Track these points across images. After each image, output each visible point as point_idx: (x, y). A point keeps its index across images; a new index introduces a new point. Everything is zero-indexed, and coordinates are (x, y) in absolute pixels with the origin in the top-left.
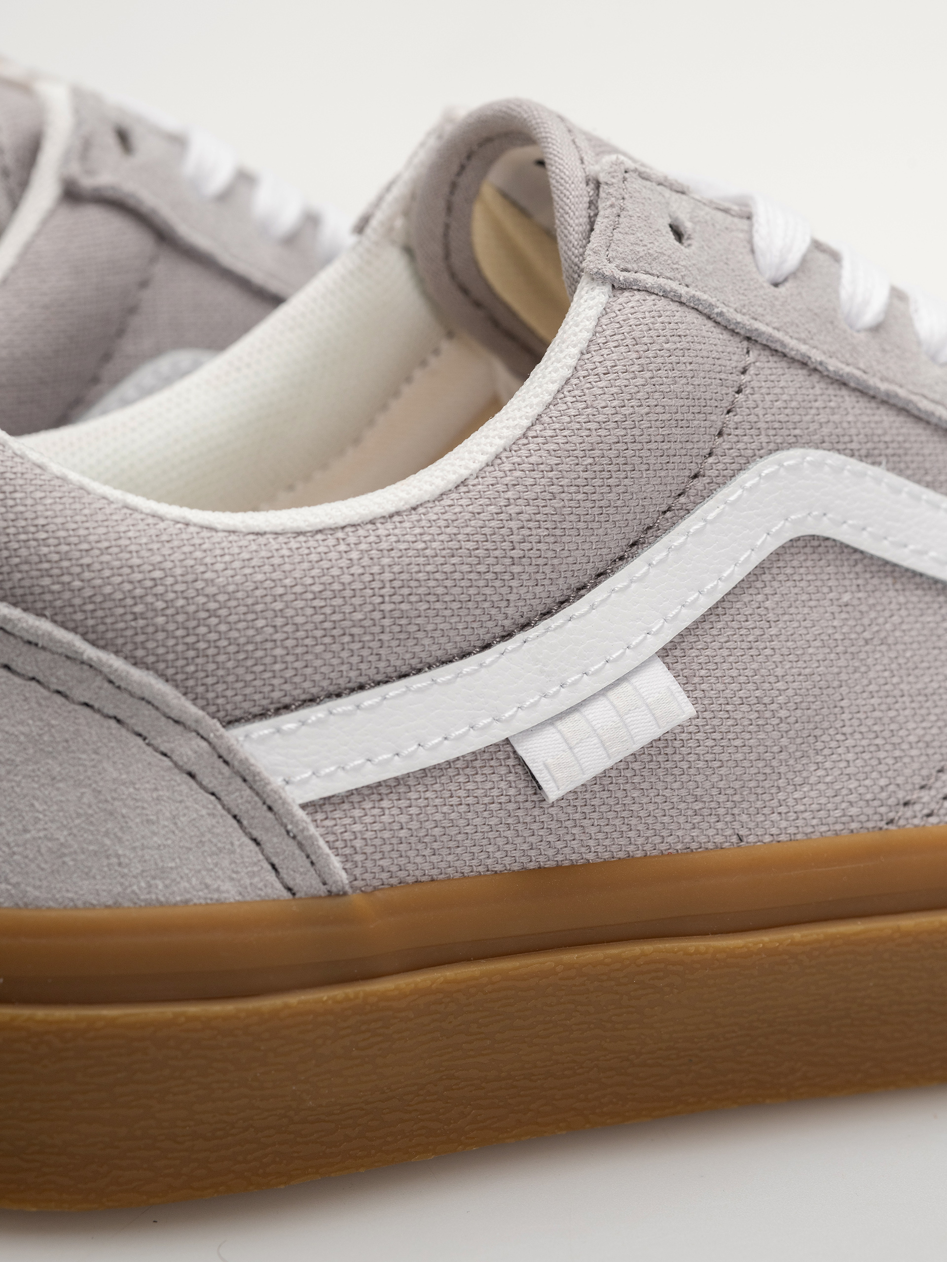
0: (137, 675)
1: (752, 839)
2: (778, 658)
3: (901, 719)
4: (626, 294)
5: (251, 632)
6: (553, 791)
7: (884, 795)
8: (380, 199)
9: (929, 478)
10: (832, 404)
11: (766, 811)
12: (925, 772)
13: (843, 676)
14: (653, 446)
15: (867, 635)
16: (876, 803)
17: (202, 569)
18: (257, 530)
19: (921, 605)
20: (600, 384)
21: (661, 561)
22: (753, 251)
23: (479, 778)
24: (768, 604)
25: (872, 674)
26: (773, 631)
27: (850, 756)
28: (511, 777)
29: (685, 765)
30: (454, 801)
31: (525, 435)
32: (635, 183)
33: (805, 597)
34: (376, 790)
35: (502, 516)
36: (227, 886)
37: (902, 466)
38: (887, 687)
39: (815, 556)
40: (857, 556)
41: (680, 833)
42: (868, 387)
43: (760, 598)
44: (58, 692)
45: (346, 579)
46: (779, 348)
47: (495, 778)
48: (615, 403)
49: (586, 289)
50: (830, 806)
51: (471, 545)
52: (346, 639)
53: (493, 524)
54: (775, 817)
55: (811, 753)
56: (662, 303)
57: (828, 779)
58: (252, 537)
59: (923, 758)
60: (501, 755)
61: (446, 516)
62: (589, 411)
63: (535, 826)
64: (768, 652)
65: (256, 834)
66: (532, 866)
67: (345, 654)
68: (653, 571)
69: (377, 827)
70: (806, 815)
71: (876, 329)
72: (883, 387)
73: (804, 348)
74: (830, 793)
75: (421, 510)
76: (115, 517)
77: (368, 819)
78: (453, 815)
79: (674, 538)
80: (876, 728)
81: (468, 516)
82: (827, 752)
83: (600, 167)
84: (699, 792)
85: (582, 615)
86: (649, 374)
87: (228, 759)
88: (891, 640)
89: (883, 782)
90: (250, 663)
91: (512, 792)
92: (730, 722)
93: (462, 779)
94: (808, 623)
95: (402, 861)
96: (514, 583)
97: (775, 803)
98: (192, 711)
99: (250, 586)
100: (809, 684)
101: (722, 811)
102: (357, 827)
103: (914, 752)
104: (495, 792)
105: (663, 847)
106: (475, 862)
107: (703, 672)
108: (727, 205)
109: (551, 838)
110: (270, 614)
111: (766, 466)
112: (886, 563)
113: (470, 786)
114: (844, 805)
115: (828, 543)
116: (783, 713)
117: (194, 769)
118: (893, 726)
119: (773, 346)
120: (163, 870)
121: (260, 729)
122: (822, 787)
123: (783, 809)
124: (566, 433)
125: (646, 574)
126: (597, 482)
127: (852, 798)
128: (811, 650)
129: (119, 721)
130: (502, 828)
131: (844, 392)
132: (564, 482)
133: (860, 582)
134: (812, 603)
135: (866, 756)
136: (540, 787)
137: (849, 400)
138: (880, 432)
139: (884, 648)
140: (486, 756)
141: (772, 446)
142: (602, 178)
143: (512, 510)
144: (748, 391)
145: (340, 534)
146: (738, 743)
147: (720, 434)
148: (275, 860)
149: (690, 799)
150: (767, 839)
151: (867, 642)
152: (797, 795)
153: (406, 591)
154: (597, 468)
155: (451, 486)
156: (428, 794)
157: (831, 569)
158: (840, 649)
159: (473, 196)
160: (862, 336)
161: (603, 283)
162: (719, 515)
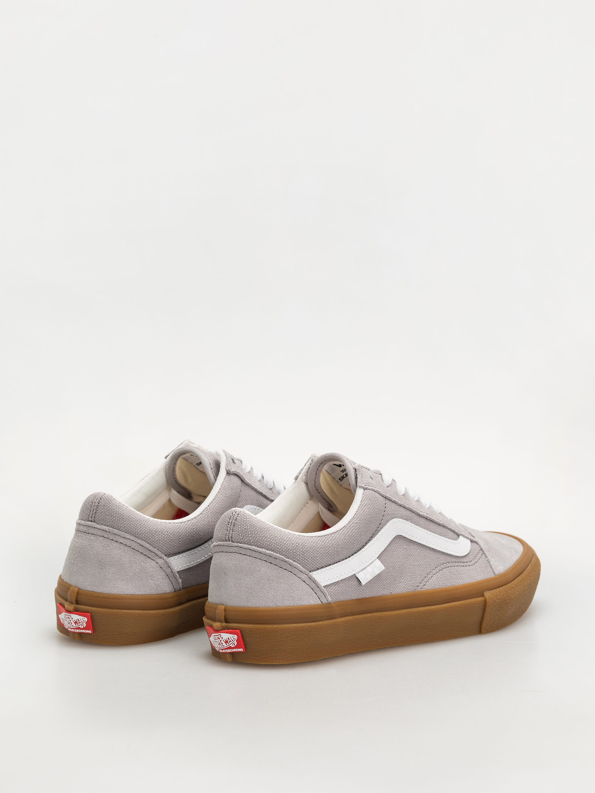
0: (295, 563)
1: (393, 593)
2: (395, 558)
3: (416, 570)
4: (366, 490)
5: (314, 555)
6: (363, 583)
7: (414, 585)
8: (300, 473)
9: (416, 524)
10: (400, 510)
11: (395, 588)
12: (420, 580)
13: (406, 562)
14: (374, 518)
15: (409, 554)
16: (413, 586)
17: (305, 543)
18: (312, 536)
19: (417, 548)
20: (365, 507)
21: (376, 540)
22: (383, 481)
23: (350, 581)
24: (393, 548)
25: (410, 562)
26: (394, 553)
27: (408, 577)
28: (355, 581)
29: (382, 579)
30: (347, 585)
31: (353, 517)
32: (363, 469)
33: (398, 547)
34: (334, 584)
35: (352, 532)
36: (312, 601)
37: (412, 521)
38: (413, 564)
39: (399, 539)
40: (406, 539)
41: (381, 592)
42: (405, 506)
43: (391, 547)
44: (280, 567)
45: (328, 544)
46: (391, 499)
47: (353, 581)
48: (368, 511)
49: (359, 489)
50: (405, 587)
51: (347, 538)
52: (329, 555)
53: (351, 534)
54: (396, 589)
55: (402, 576)
56: (372, 491)
57: (405, 582)
58: (311, 537)
59: (420, 578)
60: (353, 577)
61: (343, 533)
62: (364, 512)
63: (359, 590)
64: (394, 557)
65: (316, 592)
66: (358, 598)
67: (328, 558)
68: (375, 542)
69: (335, 590)
70: (401, 588)
71: (404, 495)
72: (408, 506)
73: (395, 499)
74: (405, 584)
75: (338, 532)
76: (288, 535)
77: (334, 589)
78: (346, 588)
79: (378, 536)
80: (412, 572)
81: (347, 532)
82: (404, 576)
83: (356, 466)
84: (384, 584)
85: (365, 551)
86: (373, 505)
87: (311, 578)
88: (413, 555)
89: (414, 582)
90: (313, 560)
91: (355, 584)
92: (389, 571)
93: (347, 581)
94: (399, 552)
95: (339, 597)
96: (354, 545)
97: (396, 586)
98: (304, 570)
99: (313, 546)
100: (400, 563)
101: (388, 588)
102: (332, 591)
103: (418, 576)
104: (353, 584)
105: (378, 595)
106: (349, 597)
107: (384, 561)
108: (376, 472)
109: (361, 593)
110: (316, 551)
111: (391, 522)
112: (411, 540)
113: (349, 583)
114: (408, 586)
115: (401, 536)
116: (397, 569)
117: (305, 580)
118: (415, 571)
119: (389, 499)
120: (301, 599)
121: (315, 573)
122: (404, 583)
123: (398, 587)
124: (361, 516)
125: (374, 543)
126: (366, 525)
127: (409, 585)
128: (400, 557)
129: (291, 572)
130: (354, 591)
131: (401, 507)
132: (361, 526)
133: (407, 544)
134: (400, 548)
135: (411, 577)
136: (361, 583)
137: (402, 509)
138: (408, 515)
139: (412, 556)
140: (351, 577)
141: (391, 518)
142: (356, 468)
143: (354, 531)
144: (387, 508)
145: (326, 536)
146: (390, 574)
147: (383, 516)
148: (319, 597)
149: (383, 585)
150: (395, 593)
151: (409, 555)
152: (400, 585)
153: (338, 546)
154: (366, 523)
155: (343, 527)
156: (342, 584)
157: (402, 541)
158: (405, 557)
159: (321, 471)
160: (402, 496)
161: (362, 488)
162: (385, 531)
